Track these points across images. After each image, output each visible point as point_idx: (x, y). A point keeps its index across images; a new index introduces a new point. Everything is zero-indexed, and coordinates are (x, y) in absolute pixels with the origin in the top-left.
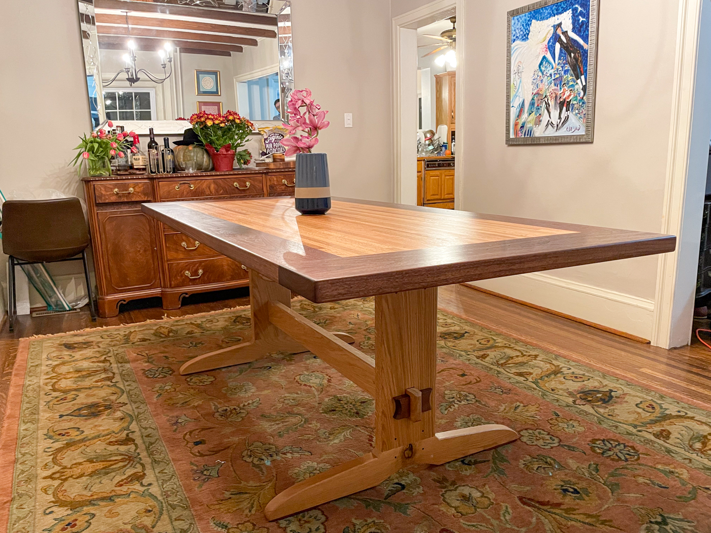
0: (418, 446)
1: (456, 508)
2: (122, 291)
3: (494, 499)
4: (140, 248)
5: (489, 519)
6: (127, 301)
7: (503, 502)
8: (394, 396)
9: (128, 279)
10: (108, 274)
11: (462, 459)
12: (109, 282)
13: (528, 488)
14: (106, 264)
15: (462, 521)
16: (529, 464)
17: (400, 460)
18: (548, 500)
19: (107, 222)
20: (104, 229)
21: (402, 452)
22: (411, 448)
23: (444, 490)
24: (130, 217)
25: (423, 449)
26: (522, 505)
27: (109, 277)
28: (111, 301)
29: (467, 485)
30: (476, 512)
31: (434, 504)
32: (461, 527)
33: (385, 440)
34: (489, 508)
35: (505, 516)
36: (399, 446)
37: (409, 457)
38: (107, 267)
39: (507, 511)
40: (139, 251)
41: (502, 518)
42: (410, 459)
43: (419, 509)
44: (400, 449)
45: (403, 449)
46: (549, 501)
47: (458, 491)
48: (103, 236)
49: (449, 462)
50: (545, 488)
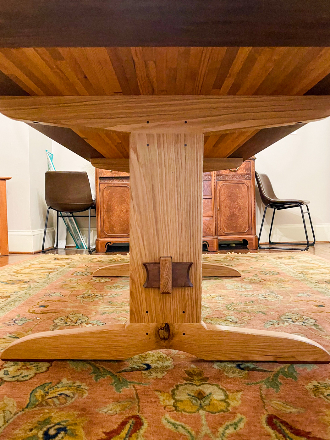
0: (176, 327)
1: (176, 401)
2: (109, 236)
3: (235, 408)
4: (124, 209)
5: (202, 425)
6: (112, 243)
7: (241, 414)
8: (144, 262)
9: (114, 229)
10: (102, 224)
11: (240, 363)
12: (103, 230)
13: (294, 410)
14: (102, 217)
15: (167, 416)
16: (323, 388)
17: (153, 338)
18: (311, 430)
19: (105, 190)
20: (103, 194)
21: (156, 330)
22: (167, 327)
23: (185, 382)
24: (119, 188)
25: (184, 334)
26: (264, 425)
27: (103, 226)
28: (103, 242)
29: (218, 386)
30: (195, 412)
31: (157, 391)
32: (159, 421)
33: (134, 310)
34: (217, 414)
35: (227, 428)
36: (152, 322)
37: (164, 339)
38: (102, 219)
39: (236, 425)
40: (123, 211)
41: (221, 430)
42: (166, 342)
43: (136, 390)
44: (153, 325)
45: (157, 327)
46: (310, 433)
47: (200, 388)
48: (102, 199)
49: (221, 362)
50: (320, 417)
